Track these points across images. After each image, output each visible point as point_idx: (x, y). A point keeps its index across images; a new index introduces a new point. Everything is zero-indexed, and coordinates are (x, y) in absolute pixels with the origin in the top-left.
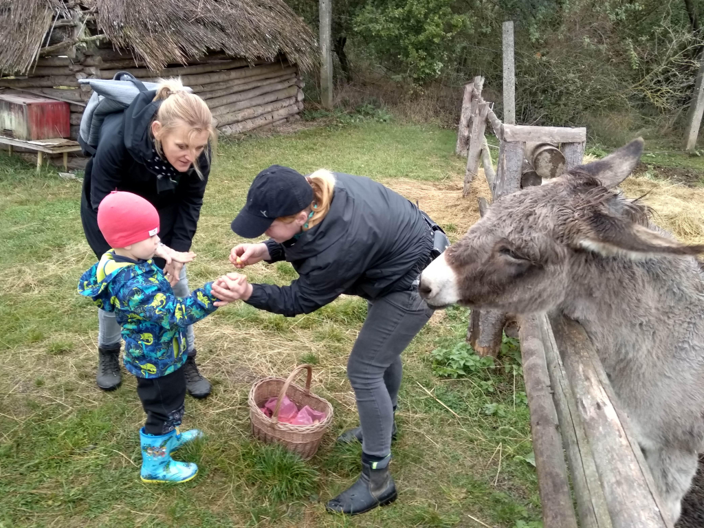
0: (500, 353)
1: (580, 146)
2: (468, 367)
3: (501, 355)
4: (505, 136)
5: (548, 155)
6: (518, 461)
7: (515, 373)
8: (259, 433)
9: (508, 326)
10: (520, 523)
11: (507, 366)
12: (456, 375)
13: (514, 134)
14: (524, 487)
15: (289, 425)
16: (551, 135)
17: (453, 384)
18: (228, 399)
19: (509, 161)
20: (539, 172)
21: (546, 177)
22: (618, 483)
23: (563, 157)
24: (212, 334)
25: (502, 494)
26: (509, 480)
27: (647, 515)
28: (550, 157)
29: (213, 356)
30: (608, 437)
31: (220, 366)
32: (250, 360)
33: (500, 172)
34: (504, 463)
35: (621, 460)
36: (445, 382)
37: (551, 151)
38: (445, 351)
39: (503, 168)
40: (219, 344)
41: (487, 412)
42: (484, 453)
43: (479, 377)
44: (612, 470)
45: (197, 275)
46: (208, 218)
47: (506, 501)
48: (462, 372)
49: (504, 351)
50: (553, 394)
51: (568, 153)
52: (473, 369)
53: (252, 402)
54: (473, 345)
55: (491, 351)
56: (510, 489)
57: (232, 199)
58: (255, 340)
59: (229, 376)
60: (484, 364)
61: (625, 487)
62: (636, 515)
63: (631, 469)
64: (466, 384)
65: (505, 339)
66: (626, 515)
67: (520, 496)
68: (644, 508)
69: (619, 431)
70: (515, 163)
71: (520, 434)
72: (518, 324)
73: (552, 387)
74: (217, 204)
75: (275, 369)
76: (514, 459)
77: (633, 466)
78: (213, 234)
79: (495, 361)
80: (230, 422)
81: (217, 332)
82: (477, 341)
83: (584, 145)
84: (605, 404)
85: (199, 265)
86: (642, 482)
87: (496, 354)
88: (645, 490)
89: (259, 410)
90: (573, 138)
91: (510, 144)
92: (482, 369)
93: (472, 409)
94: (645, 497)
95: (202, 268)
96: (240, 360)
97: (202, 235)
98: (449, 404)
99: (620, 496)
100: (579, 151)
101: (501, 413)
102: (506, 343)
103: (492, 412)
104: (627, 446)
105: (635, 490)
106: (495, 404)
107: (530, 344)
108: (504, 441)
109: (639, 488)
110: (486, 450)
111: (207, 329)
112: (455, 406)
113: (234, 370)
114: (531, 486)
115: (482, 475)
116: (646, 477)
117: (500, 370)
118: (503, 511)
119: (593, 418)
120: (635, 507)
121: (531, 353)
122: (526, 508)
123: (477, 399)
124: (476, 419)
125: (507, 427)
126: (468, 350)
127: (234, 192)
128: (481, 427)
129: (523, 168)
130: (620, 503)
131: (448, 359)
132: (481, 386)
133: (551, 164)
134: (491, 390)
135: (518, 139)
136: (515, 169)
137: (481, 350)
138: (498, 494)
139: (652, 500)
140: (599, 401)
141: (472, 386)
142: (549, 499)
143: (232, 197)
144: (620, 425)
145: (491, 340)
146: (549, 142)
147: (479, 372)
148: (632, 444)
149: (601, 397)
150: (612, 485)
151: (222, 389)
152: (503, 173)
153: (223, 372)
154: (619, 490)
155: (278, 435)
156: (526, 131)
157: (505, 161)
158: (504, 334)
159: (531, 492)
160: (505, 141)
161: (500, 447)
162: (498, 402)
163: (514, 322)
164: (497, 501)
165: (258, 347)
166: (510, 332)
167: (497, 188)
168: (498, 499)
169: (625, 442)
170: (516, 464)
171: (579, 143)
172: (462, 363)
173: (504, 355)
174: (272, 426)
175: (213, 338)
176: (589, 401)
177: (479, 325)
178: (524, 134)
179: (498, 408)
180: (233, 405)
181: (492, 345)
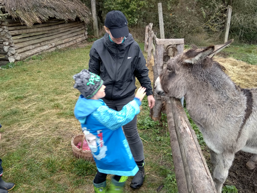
0: (161, 119)
1: (182, 45)
2: (150, 125)
3: (162, 120)
4: (157, 43)
5: (171, 49)
6: (168, 155)
7: (166, 126)
8: (76, 154)
9: (163, 110)
10: (169, 175)
11: (164, 124)
12: (146, 128)
13: (160, 42)
14: (170, 164)
15: (86, 150)
16: (172, 42)
17: (145, 131)
18: (64, 144)
19: (159, 51)
20: (169, 55)
21: (171, 57)
22: (189, 151)
23: (177, 49)
24: (57, 122)
25: (163, 167)
26: (165, 161)
27: (197, 159)
28: (172, 49)
29: (58, 130)
30: (187, 137)
31: (60, 133)
32: (72, 130)
33: (156, 56)
34: (163, 156)
35: (190, 144)
36: (143, 131)
37: (172, 47)
38: (142, 120)
39: (157, 54)
40: (59, 125)
41: (157, 140)
42: (156, 154)
43: (154, 128)
44: (187, 147)
45: (50, 101)
46: (53, 80)
47: (164, 169)
48: (148, 127)
49: (162, 119)
50: (175, 129)
51: (178, 48)
52: (152, 126)
53: (73, 144)
54: (152, 117)
55: (158, 119)
56: (165, 164)
57: (62, 72)
58: (73, 122)
59: (64, 136)
60: (156, 123)
61: (191, 152)
62: (194, 160)
63: (193, 146)
64: (150, 131)
65: (162, 114)
66: (191, 160)
67: (169, 167)
68: (196, 157)
69: (190, 135)
70: (161, 52)
71: (168, 146)
72: (166, 108)
73: (175, 127)
74: (56, 74)
75: (81, 132)
76: (167, 155)
77: (194, 145)
78: (55, 86)
79: (159, 122)
80: (65, 152)
81: (59, 121)
82: (153, 116)
83: (184, 44)
84: (186, 127)
85: (50, 98)
86: (196, 150)
87: (160, 120)
88: (197, 152)
89: (75, 146)
90: (180, 42)
91: (159, 46)
92: (155, 125)
93: (152, 139)
94: (197, 154)
95: (52, 98)
96: (68, 130)
97: (52, 86)
98: (144, 138)
99: (189, 155)
100: (182, 47)
101: (162, 139)
102: (163, 116)
103: (159, 140)
104: (193, 140)
105: (194, 152)
106: (160, 137)
107: (170, 115)
108: (163, 149)
109: (196, 152)
110: (157, 152)
111: (55, 120)
112: (146, 139)
113: (66, 134)
114: (172, 163)
115: (156, 161)
116: (198, 148)
117: (161, 125)
118: (163, 172)
119: (183, 132)
120: (194, 158)
121: (170, 117)
122: (171, 170)
123: (154, 136)
124: (153, 142)
125: (164, 144)
126: (150, 119)
127: (63, 70)
128: (155, 145)
129: (164, 54)
130: (190, 157)
131: (143, 123)
132: (155, 131)
133: (173, 52)
134: (159, 132)
135: (161, 44)
136: (161, 54)
137: (154, 119)
138: (161, 167)
139: (199, 155)
140: (185, 127)
141: (152, 131)
142: (176, 165)
143: (62, 71)
144: (191, 133)
145: (157, 115)
146: (172, 44)
147: (154, 126)
148: (194, 139)
149: (185, 125)
150: (188, 152)
151: (61, 140)
152: (157, 56)
153: (62, 135)
154: (189, 153)
155: (83, 155)
156: (164, 41)
157: (157, 52)
158: (162, 113)
159: (172, 165)
160: (157, 45)
161: (162, 151)
162: (161, 136)
163: (165, 108)
164: (161, 169)
165: (74, 125)
166: (164, 112)
167: (156, 61)
168: (161, 168)
169: (192, 138)
170: (167, 156)
171: (182, 44)
172: (148, 124)
173: (163, 120)
174: (81, 152)
175: (57, 123)
176: (182, 127)
177: (153, 110)
178: (163, 42)
179: (161, 138)
180: (66, 146)
181: (158, 117)
